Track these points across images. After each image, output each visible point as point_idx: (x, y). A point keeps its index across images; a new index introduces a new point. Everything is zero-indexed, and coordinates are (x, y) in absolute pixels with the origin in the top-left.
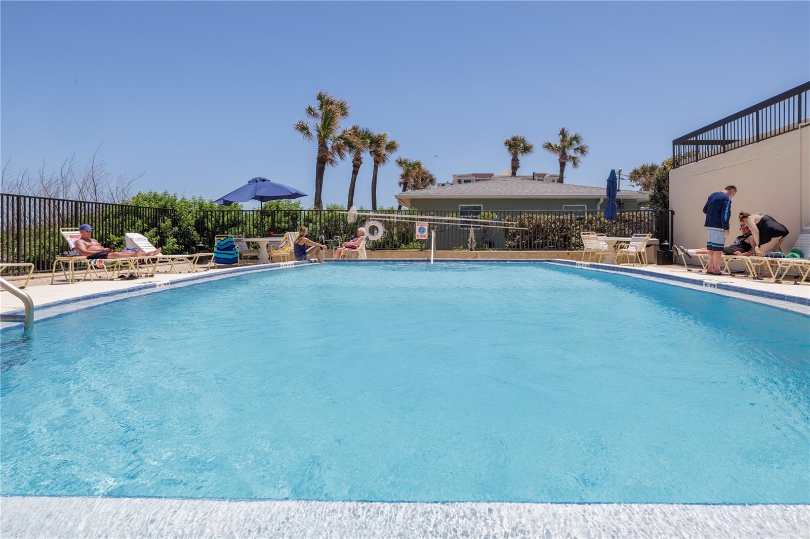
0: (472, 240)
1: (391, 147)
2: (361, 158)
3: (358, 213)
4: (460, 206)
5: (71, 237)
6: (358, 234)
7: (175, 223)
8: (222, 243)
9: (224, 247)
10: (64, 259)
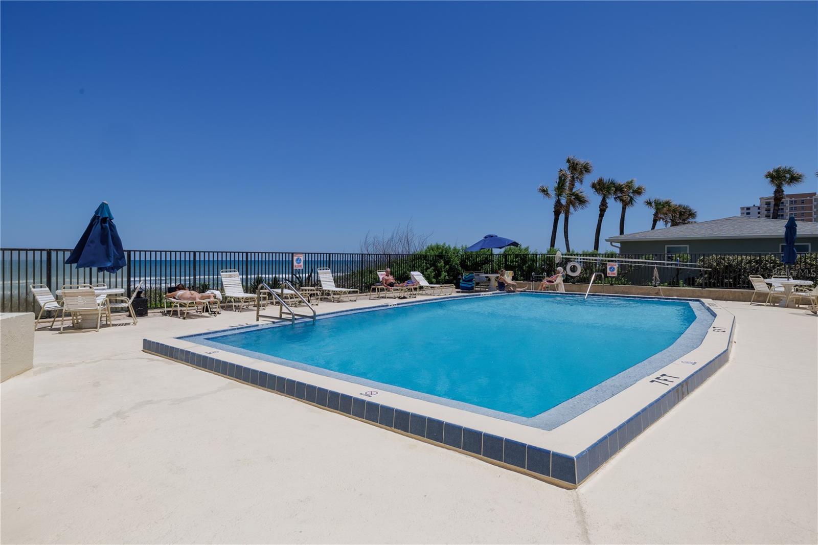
0: (656, 278)
1: (638, 192)
2: (607, 203)
3: (562, 256)
4: (666, 246)
5: (382, 275)
6: (557, 272)
7: (446, 263)
8: (467, 277)
9: (468, 279)
10: (374, 287)
